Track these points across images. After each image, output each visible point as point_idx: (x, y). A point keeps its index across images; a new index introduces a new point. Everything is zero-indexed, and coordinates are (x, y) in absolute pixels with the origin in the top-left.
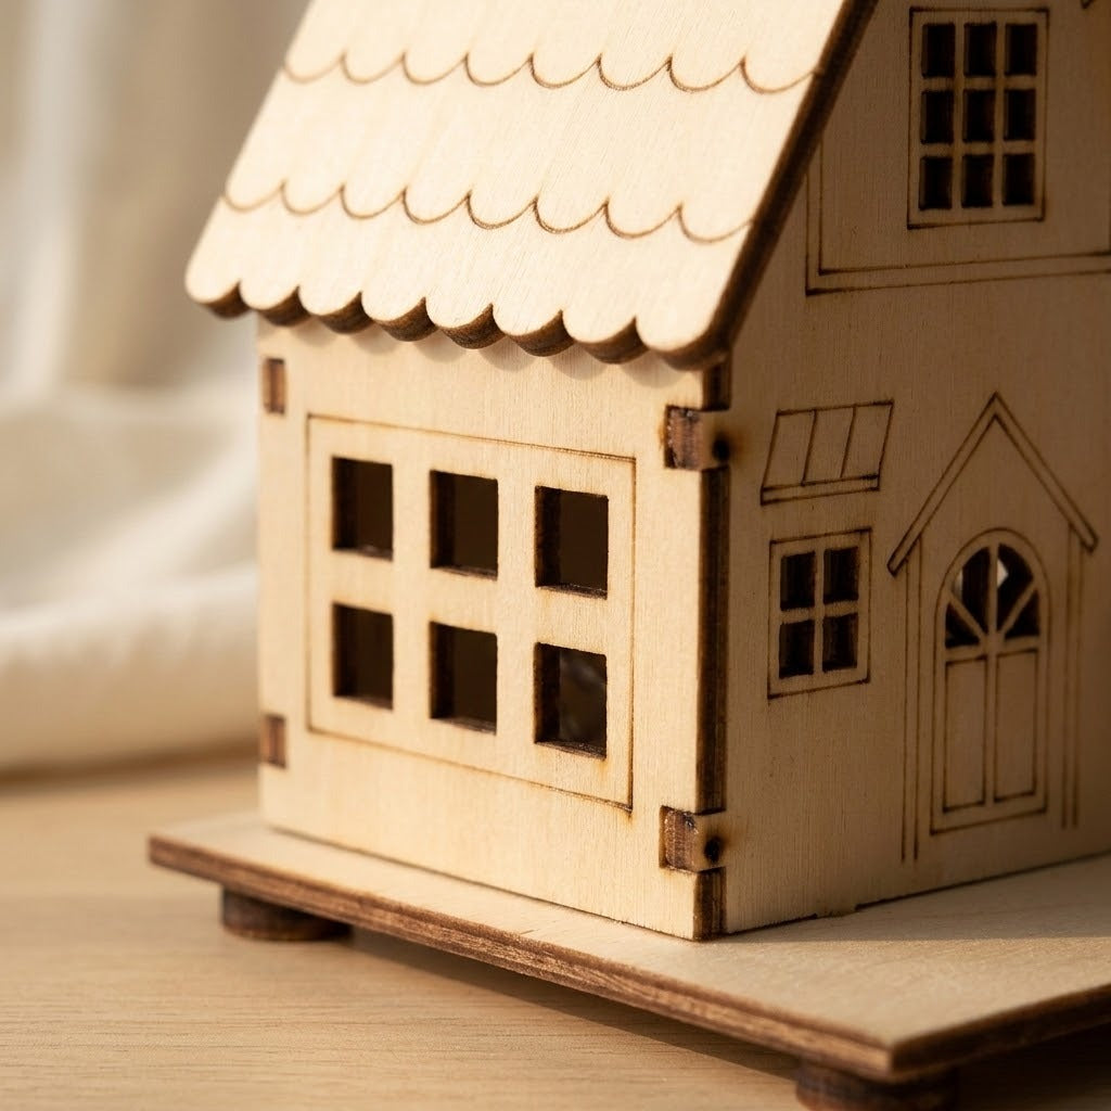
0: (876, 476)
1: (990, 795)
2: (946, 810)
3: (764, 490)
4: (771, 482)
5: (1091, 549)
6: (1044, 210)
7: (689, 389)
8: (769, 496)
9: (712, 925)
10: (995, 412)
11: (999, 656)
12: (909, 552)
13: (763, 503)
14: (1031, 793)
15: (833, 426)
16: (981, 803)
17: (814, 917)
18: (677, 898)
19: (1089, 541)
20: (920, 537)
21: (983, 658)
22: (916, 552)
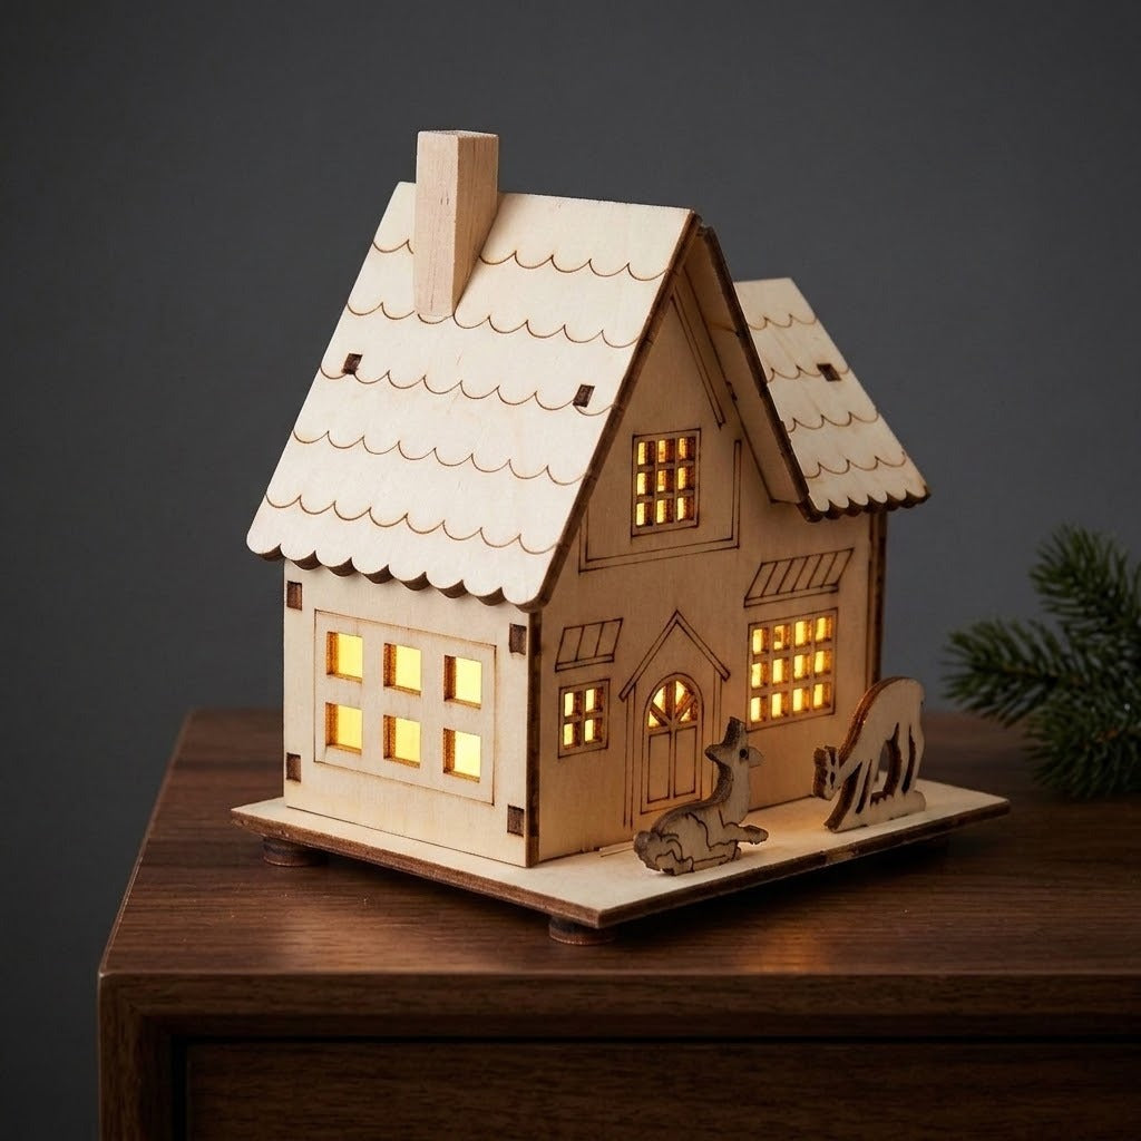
0: (613, 655)
1: (672, 795)
2: (649, 802)
3: (557, 664)
4: (560, 661)
5: (725, 680)
6: (698, 522)
7: (523, 619)
8: (559, 667)
9: (533, 860)
10: (677, 619)
11: (677, 731)
12: (629, 692)
13: (557, 671)
14: (694, 792)
15: (592, 632)
16: (668, 797)
17: (581, 852)
18: (517, 847)
19: (725, 675)
20: (635, 685)
21: (670, 733)
22: (632, 692)
